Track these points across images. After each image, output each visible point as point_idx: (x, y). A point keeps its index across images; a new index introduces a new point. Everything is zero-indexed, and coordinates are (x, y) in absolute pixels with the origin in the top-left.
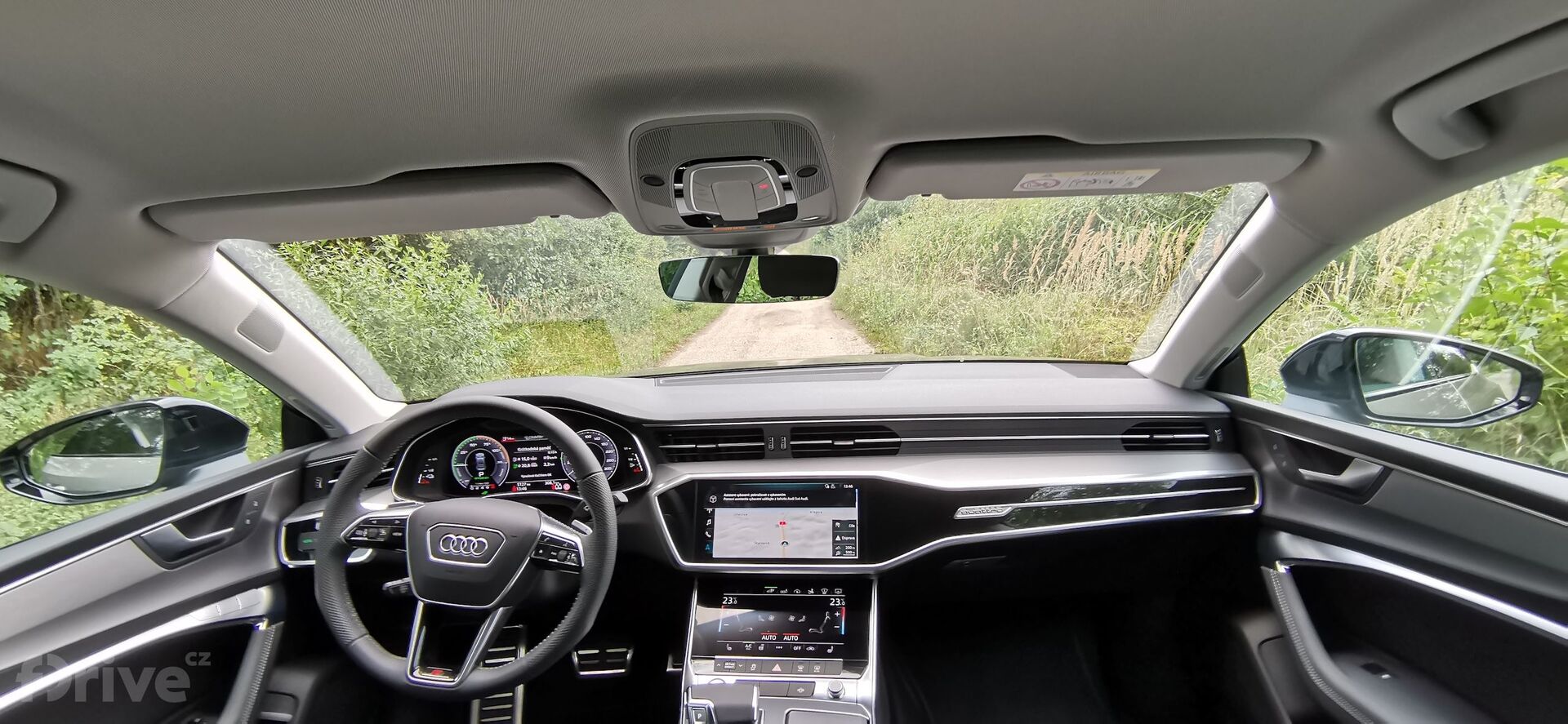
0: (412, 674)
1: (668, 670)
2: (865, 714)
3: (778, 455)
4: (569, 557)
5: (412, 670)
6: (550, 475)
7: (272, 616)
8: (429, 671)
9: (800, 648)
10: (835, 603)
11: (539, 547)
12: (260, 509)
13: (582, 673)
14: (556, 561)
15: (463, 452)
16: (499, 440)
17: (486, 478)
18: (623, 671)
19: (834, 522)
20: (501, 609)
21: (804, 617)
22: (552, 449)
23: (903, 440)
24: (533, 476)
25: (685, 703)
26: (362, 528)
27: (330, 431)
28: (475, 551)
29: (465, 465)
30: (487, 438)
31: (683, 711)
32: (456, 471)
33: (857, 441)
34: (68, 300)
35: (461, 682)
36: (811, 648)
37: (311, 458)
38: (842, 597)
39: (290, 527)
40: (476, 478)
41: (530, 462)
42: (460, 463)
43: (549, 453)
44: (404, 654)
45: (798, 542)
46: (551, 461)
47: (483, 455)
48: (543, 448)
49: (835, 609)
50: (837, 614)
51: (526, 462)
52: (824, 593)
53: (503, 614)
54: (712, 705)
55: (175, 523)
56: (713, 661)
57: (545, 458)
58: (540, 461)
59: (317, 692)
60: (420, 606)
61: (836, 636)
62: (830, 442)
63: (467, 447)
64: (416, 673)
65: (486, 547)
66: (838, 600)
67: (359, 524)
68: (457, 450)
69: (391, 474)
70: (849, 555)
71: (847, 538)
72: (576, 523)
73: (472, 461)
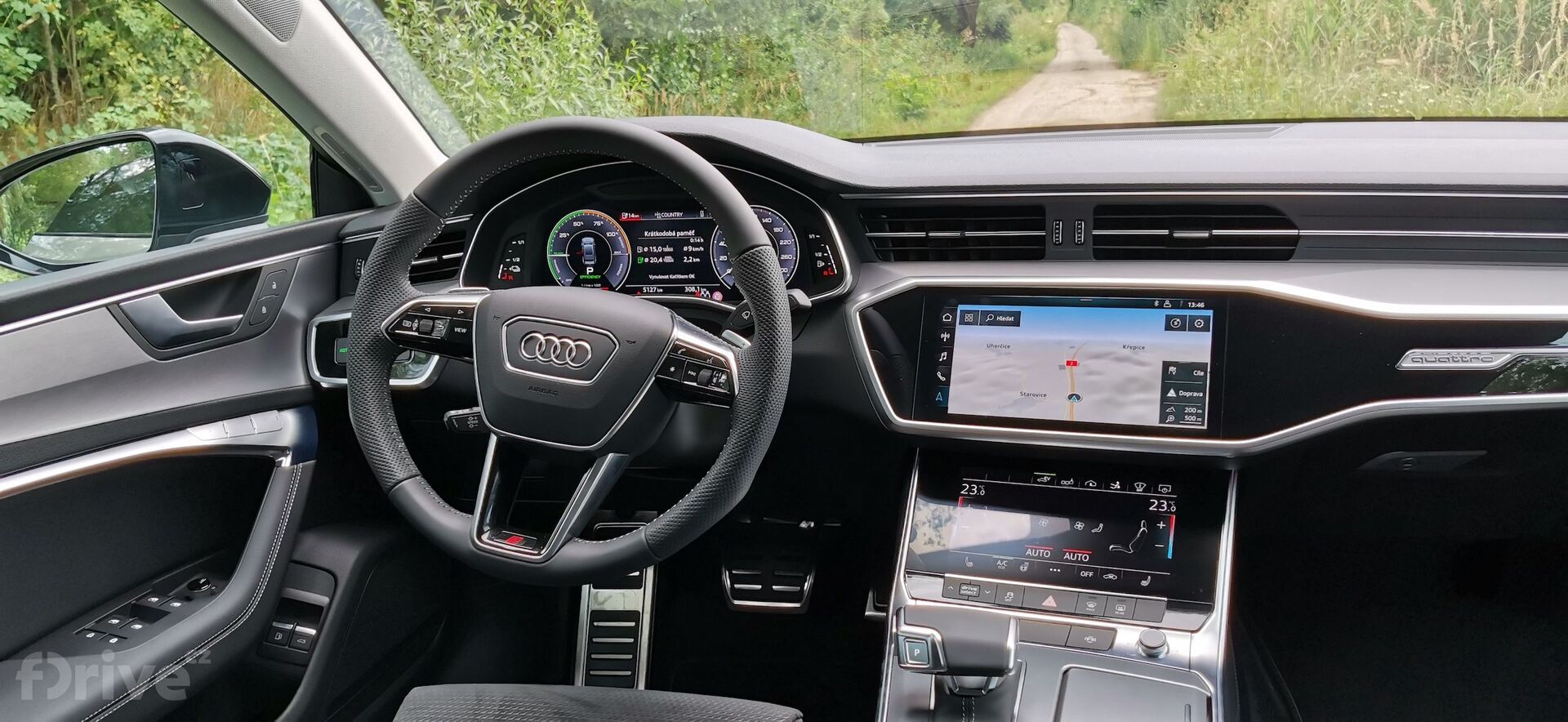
0: (479, 538)
1: (867, 613)
2: (1204, 687)
3: (1070, 254)
4: (715, 380)
5: (480, 532)
6: (692, 276)
7: (300, 453)
8: (506, 537)
9: (1091, 574)
10: (1159, 506)
11: (669, 362)
12: (281, 296)
13: (736, 602)
14: (695, 384)
15: (563, 235)
16: (617, 218)
17: (596, 277)
18: (797, 605)
19: (1166, 365)
20: (611, 455)
21: (1101, 525)
22: (697, 235)
23: (1303, 232)
24: (666, 277)
25: (894, 630)
26: (412, 318)
27: (377, 197)
28: (572, 361)
29: (566, 255)
30: (599, 213)
31: (890, 648)
32: (553, 264)
33: (1216, 232)
34: (90, 85)
35: (549, 557)
36: (1111, 576)
37: (348, 229)
38: (1172, 499)
39: (320, 327)
40: (582, 277)
41: (663, 254)
42: (558, 252)
43: (692, 241)
44: (470, 510)
45: (1096, 397)
46: (695, 254)
47: (591, 240)
48: (682, 234)
49: (1157, 517)
50: (1161, 525)
51: (658, 255)
52: (1140, 490)
53: (615, 465)
54: (938, 637)
55: (165, 294)
56: (942, 580)
57: (685, 249)
58: (678, 254)
59: (363, 570)
60: (493, 439)
61: (1157, 560)
62: (1166, 232)
63: (568, 227)
64: (485, 537)
65: (590, 356)
66: (1163, 502)
67: (407, 311)
68: (555, 231)
69: (459, 261)
70: (1191, 422)
71: (1188, 394)
72: (727, 333)
73: (575, 248)
